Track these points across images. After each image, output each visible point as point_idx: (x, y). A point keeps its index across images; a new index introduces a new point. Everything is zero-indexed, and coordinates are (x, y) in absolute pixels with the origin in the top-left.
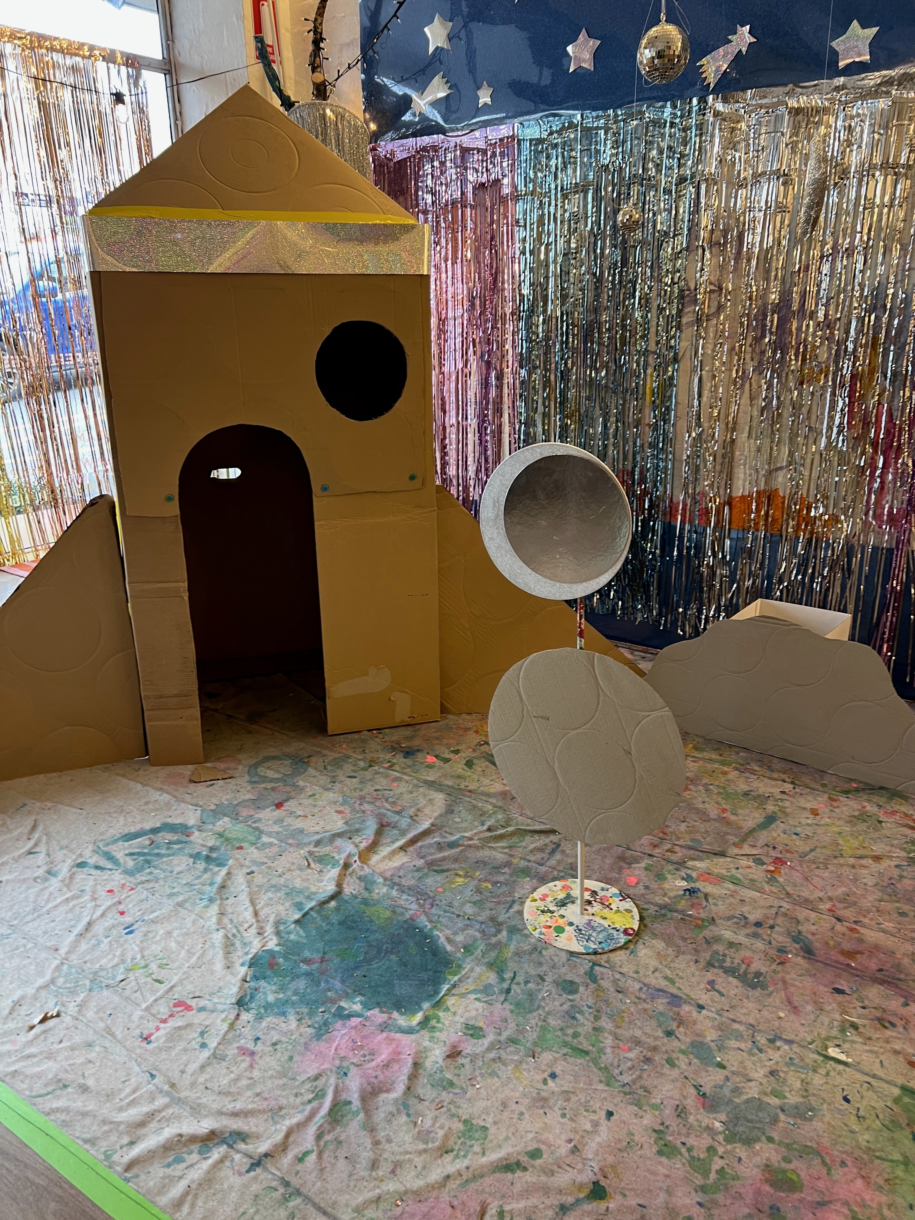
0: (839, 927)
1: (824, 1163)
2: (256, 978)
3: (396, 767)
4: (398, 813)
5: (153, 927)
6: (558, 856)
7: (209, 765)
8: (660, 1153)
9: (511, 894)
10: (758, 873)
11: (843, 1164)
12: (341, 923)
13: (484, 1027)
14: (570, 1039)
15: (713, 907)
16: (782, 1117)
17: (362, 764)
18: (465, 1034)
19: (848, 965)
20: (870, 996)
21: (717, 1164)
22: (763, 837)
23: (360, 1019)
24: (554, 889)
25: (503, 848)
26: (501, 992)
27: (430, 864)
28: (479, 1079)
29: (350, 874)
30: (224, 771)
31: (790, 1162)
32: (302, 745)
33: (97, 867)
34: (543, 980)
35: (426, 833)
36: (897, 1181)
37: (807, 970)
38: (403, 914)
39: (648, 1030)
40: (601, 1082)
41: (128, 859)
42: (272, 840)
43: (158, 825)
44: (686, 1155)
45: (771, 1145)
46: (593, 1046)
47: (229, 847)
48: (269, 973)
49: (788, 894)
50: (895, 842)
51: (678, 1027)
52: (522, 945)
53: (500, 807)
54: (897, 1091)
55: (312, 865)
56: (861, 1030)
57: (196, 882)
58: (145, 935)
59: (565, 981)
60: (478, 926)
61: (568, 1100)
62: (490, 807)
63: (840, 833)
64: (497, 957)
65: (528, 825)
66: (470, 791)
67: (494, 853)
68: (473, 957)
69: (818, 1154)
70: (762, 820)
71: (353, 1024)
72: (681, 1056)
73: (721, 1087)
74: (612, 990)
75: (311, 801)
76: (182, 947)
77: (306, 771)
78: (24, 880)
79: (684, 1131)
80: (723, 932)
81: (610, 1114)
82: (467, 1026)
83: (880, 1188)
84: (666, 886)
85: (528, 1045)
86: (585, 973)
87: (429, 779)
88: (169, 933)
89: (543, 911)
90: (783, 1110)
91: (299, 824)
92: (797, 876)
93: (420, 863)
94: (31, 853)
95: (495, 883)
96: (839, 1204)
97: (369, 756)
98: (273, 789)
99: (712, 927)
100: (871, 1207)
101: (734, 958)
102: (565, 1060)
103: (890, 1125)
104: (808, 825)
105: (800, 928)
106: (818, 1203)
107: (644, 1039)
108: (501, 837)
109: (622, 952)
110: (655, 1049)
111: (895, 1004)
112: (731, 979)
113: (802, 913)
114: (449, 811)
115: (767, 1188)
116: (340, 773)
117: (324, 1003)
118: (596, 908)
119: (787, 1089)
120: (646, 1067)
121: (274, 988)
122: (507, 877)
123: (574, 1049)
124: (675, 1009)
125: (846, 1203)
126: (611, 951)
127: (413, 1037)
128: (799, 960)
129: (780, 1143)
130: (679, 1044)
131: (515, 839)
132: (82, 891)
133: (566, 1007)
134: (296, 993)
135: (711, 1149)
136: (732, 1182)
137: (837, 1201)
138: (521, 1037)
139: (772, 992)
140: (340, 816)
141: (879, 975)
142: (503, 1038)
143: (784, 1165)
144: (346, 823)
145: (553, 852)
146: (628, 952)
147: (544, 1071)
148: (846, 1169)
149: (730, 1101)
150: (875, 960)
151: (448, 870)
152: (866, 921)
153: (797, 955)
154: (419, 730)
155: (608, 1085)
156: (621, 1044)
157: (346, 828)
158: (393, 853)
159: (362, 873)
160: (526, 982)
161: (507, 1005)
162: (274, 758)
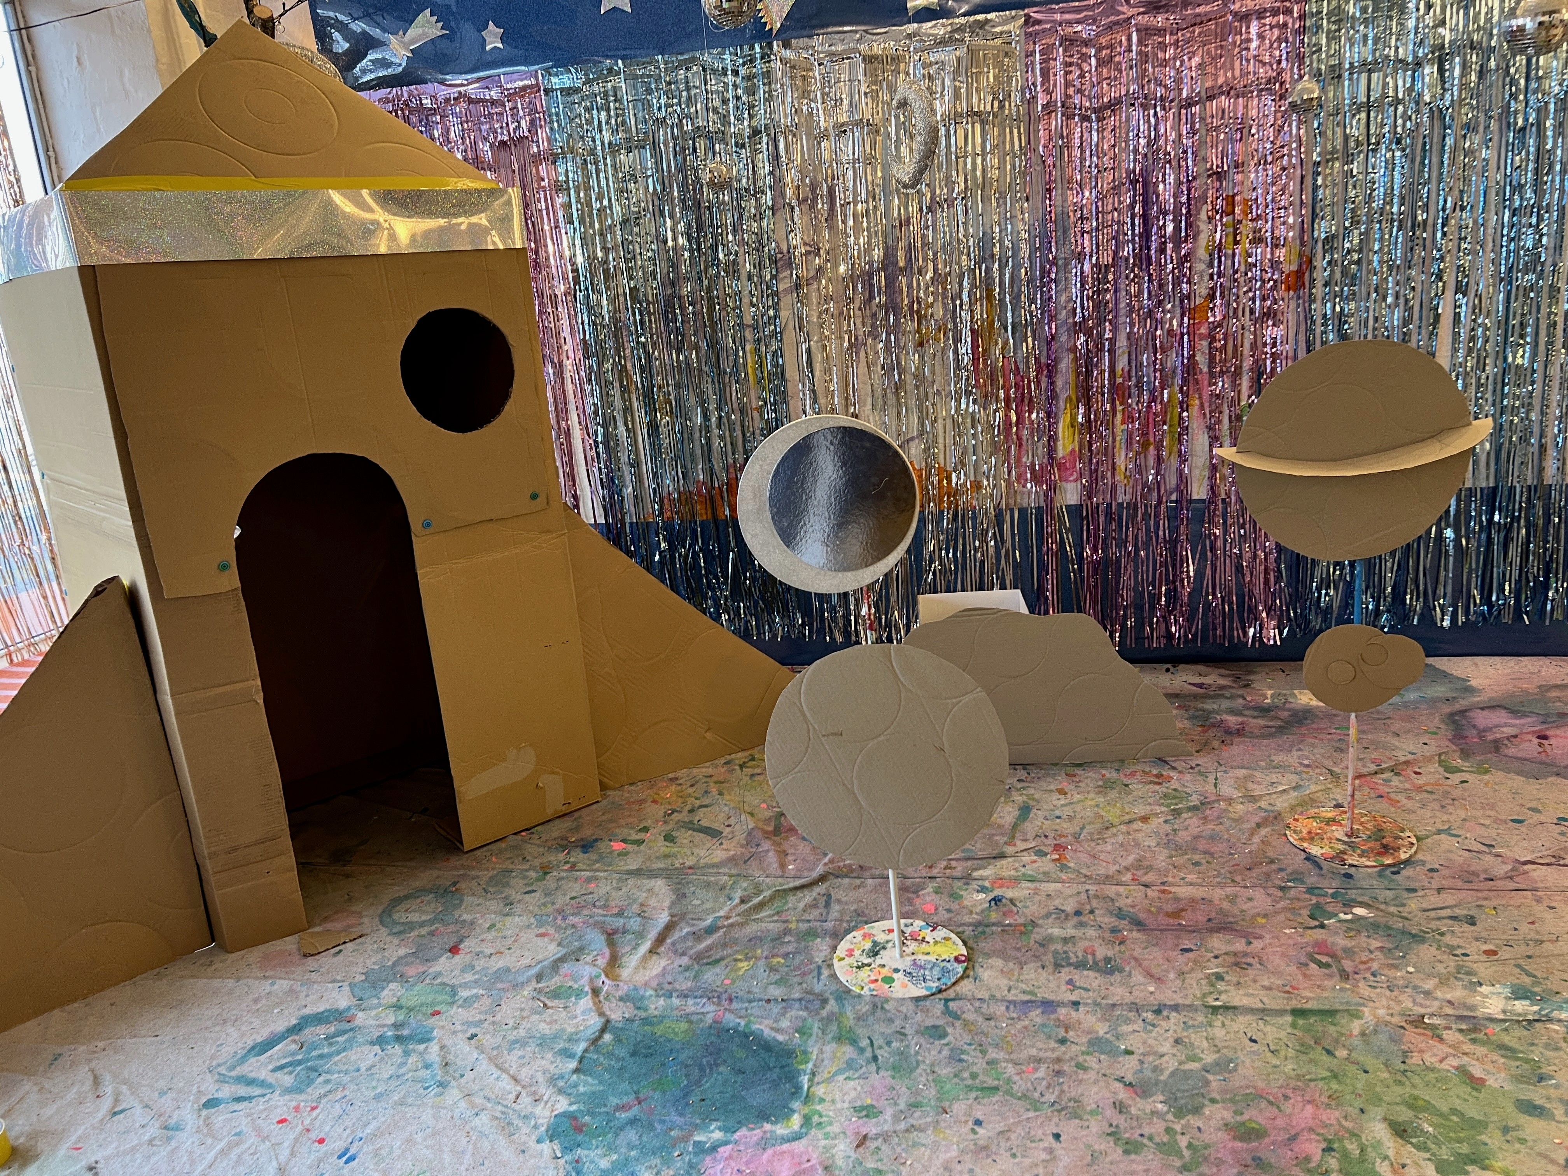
0: (1150, 893)
1: (1270, 1103)
2: (566, 1149)
3: (580, 866)
4: (620, 914)
5: (380, 1142)
6: (836, 907)
7: (318, 929)
8: (1126, 1152)
9: (811, 960)
10: (1046, 864)
11: (1286, 1097)
12: (634, 1054)
13: (874, 1103)
14: (970, 1082)
15: (1025, 910)
16: (1210, 1077)
17: (533, 874)
18: (859, 1118)
19: (1180, 924)
20: (1215, 945)
21: (1183, 1141)
22: (1030, 827)
23: (729, 1147)
24: (855, 940)
25: (771, 916)
26: (868, 1062)
27: (698, 958)
28: (904, 1155)
29: (606, 999)
30: (345, 930)
31: (1242, 1114)
32: (435, 873)
33: (239, 1099)
34: (904, 1035)
35: (669, 928)
36: (1338, 1094)
37: (1148, 941)
38: (701, 1021)
39: (1040, 1045)
40: (1028, 1110)
41: (279, 1074)
42: (474, 991)
43: (294, 1022)
44: (1150, 1144)
45: (1218, 1106)
46: (999, 1079)
47: (420, 1016)
48: (580, 1138)
49: (1086, 876)
50: (1151, 800)
51: (1067, 1032)
52: (858, 1007)
53: (739, 875)
54: (1289, 1019)
55: (550, 1004)
56: (1227, 978)
57: (403, 1070)
58: (376, 1155)
59: (927, 1028)
60: (797, 1005)
61: (1009, 1139)
62: (726, 878)
63: (1097, 806)
64: (839, 1028)
65: (781, 885)
66: (690, 868)
67: (764, 925)
68: (814, 1038)
69: (1261, 1097)
70: (1017, 813)
71: (726, 1155)
72: (1088, 1058)
73: (1141, 1071)
74: (980, 1019)
75: (494, 933)
76: (442, 1151)
77: (461, 901)
78: (133, 1149)
79: (1134, 1123)
80: (1050, 931)
81: (1057, 1136)
82: (857, 1110)
83: (1328, 1106)
84: (966, 903)
85: (933, 1103)
86: (943, 1013)
87: (631, 868)
88: (410, 1141)
89: (858, 967)
90: (1207, 1071)
91: (497, 964)
92: (1084, 858)
93: (685, 961)
94: (115, 1114)
95: (786, 956)
96: (1305, 1133)
97: (536, 863)
98: (432, 934)
99: (1036, 930)
100: (1332, 1125)
101: (1077, 952)
102: (979, 1103)
103: (1302, 1049)
104: (1063, 805)
105: (1117, 904)
106: (1289, 1139)
107: (1042, 1054)
108: (761, 905)
109: (966, 981)
110: (1059, 1060)
111: (1240, 945)
112: (1086, 973)
113: (1111, 891)
114: (681, 896)
115: (1238, 1144)
116: (508, 891)
117: (674, 1146)
118: (912, 946)
119: (1197, 1051)
120: (1061, 1080)
121: (599, 1151)
122: (795, 945)
123: (982, 1089)
124: (1052, 1016)
125: (1311, 1130)
126: (954, 984)
127: (803, 1141)
128: (1135, 934)
129: (1224, 1101)
130: (1078, 1048)
131: (777, 904)
132: (238, 1134)
133: (946, 1052)
134: (631, 1148)
135: (1168, 1130)
136: (1206, 1152)
137: (1303, 1130)
138: (919, 1099)
139: (1130, 972)
140: (546, 939)
141: (1210, 925)
142: (902, 1106)
143: (1239, 1118)
144: (559, 945)
145: (827, 904)
146: (971, 979)
147: (966, 1122)
148: (1292, 1101)
149: (1157, 1083)
150: (1199, 913)
151: (722, 959)
152: (1170, 879)
153: (1131, 930)
154: (580, 817)
155: (1036, 1110)
156: (1024, 1068)
157: (562, 951)
158: (644, 959)
159: (620, 993)
160: (889, 1043)
161: (882, 1073)
162: (407, 897)
